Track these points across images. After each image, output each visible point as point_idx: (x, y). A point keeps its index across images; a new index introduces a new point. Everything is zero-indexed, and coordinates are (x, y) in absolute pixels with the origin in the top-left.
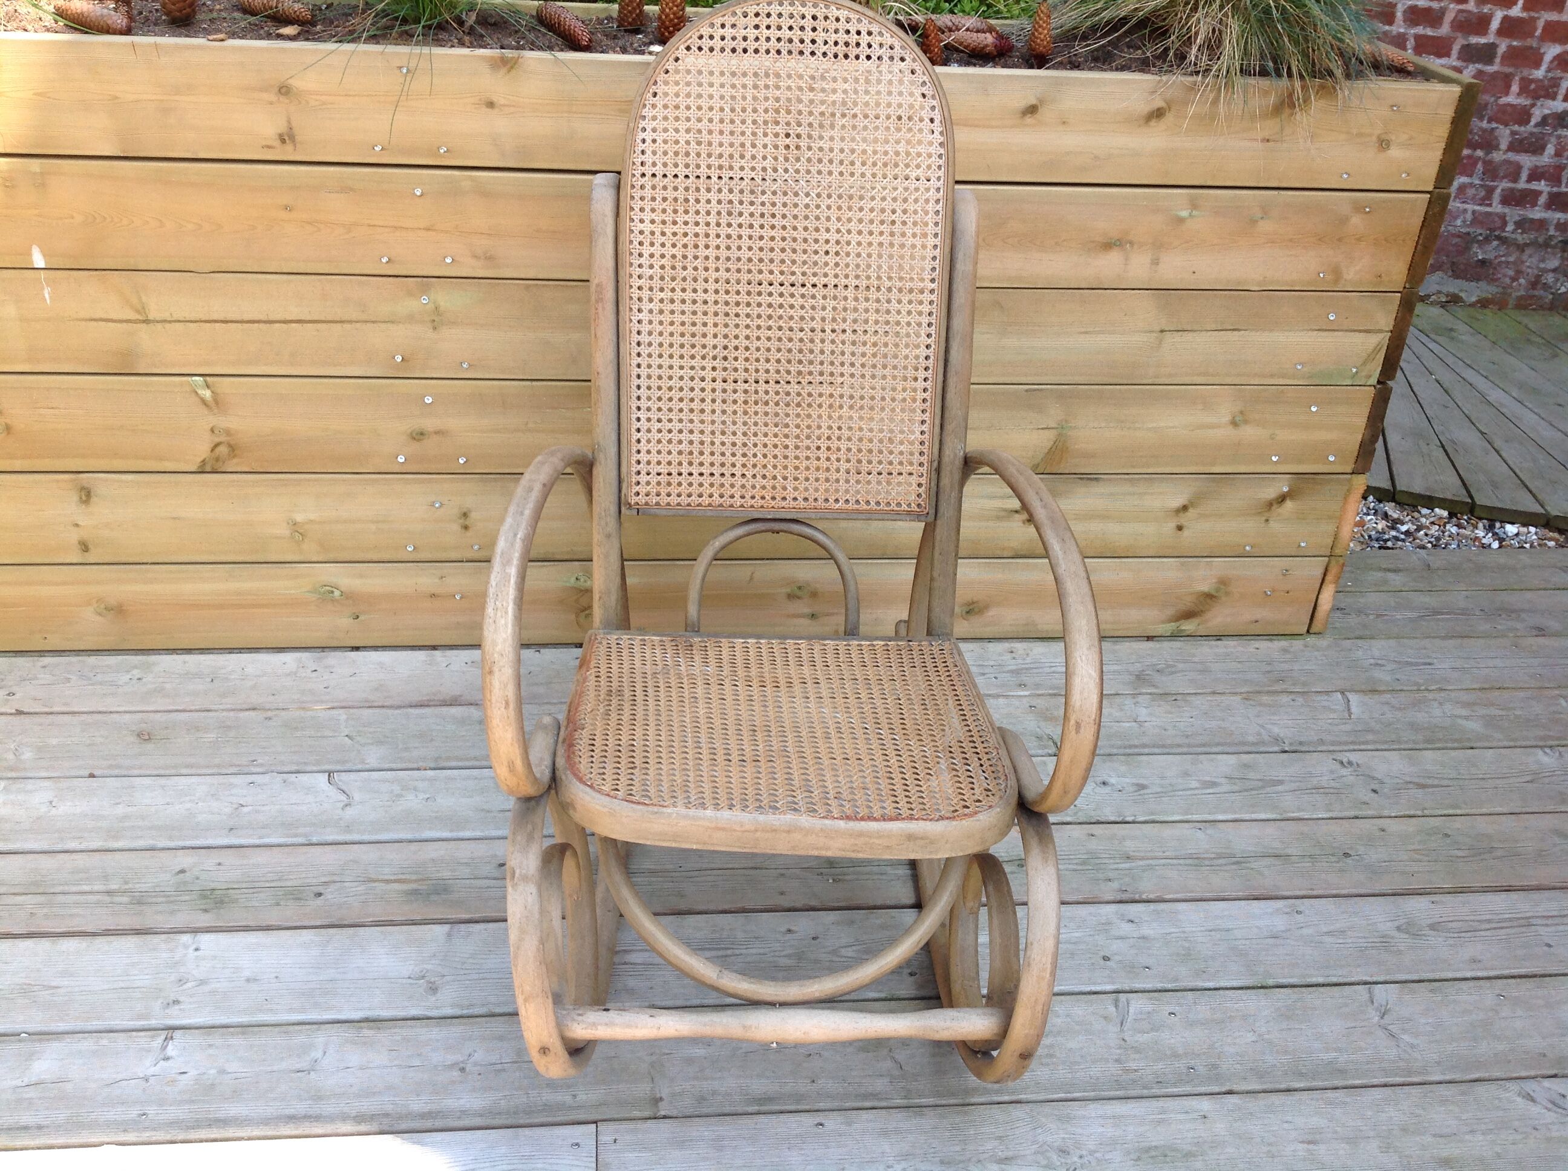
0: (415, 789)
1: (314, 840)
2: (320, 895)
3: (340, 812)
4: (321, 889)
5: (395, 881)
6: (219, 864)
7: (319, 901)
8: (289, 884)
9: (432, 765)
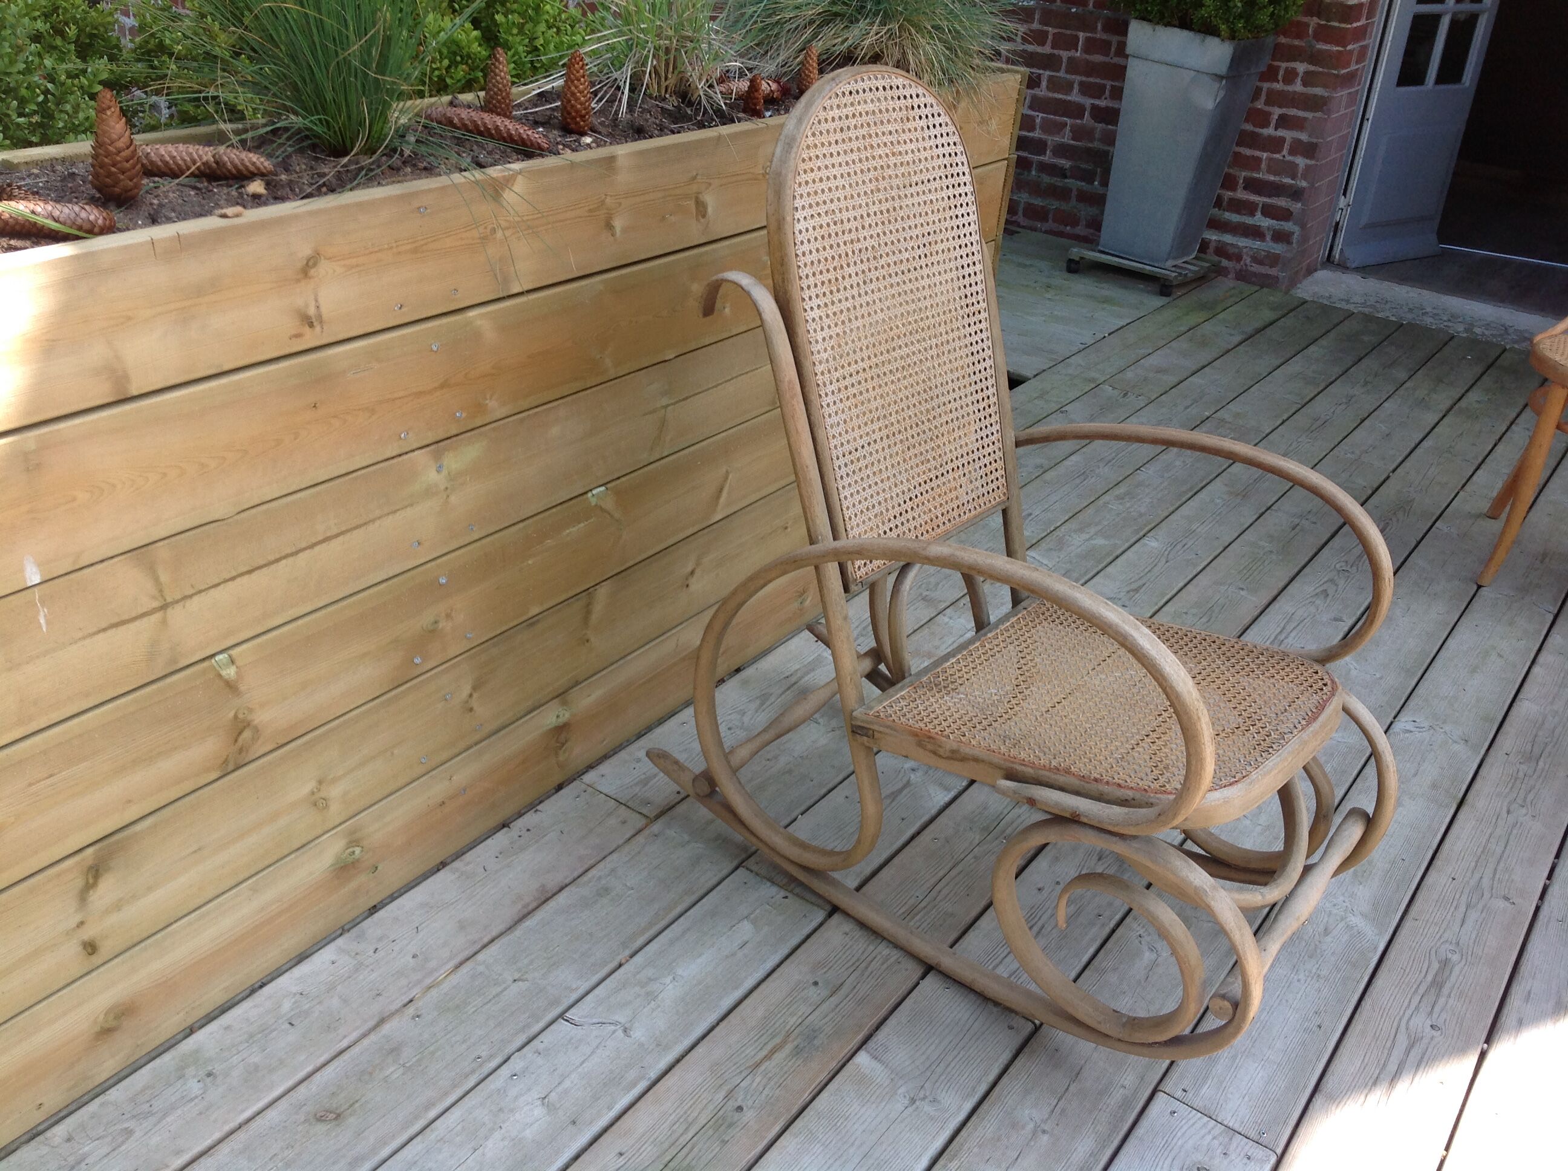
0: (650, 980)
1: (653, 1075)
2: (740, 1109)
3: (628, 1040)
4: (732, 1104)
5: (773, 1052)
6: (621, 1154)
7: (749, 1115)
8: (703, 1120)
9: (628, 952)
